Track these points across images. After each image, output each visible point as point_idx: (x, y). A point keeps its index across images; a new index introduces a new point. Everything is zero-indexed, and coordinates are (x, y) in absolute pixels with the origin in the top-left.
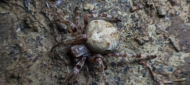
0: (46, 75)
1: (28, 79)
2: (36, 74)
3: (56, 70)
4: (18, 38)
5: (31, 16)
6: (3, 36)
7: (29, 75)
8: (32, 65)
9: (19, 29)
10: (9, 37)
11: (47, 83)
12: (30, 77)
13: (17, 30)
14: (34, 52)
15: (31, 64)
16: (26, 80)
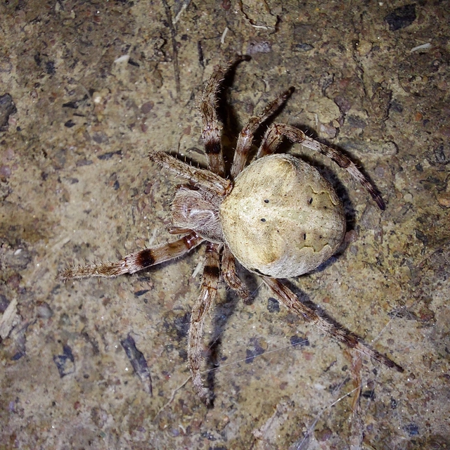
0: (106, 209)
1: (65, 190)
2: (87, 190)
3: (129, 214)
4: (109, 77)
5: (170, 41)
6: (83, 54)
7: (73, 183)
8: (92, 162)
9: (125, 58)
10: (94, 64)
11: (93, 229)
12: (72, 188)
13: (119, 57)
14: (117, 136)
15: (91, 158)
16: (60, 188)
